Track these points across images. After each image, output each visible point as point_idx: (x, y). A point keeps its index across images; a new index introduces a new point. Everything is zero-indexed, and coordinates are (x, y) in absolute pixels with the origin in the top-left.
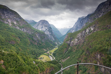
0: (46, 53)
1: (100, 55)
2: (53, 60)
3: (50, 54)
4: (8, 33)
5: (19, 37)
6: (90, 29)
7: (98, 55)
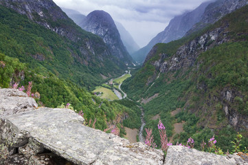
0: (106, 84)
1: (233, 92)
2: (123, 99)
3: (115, 86)
4: (28, 35)
5: (52, 47)
6: (209, 38)
7: (228, 93)
